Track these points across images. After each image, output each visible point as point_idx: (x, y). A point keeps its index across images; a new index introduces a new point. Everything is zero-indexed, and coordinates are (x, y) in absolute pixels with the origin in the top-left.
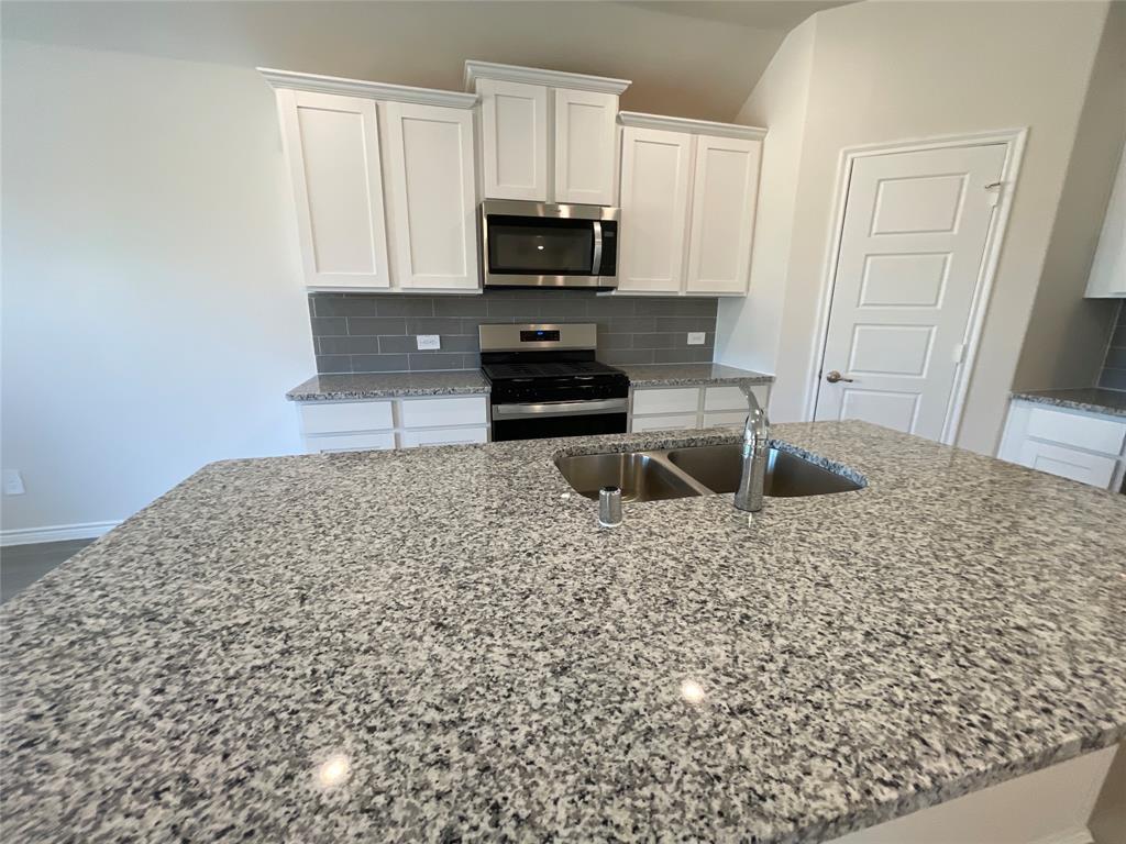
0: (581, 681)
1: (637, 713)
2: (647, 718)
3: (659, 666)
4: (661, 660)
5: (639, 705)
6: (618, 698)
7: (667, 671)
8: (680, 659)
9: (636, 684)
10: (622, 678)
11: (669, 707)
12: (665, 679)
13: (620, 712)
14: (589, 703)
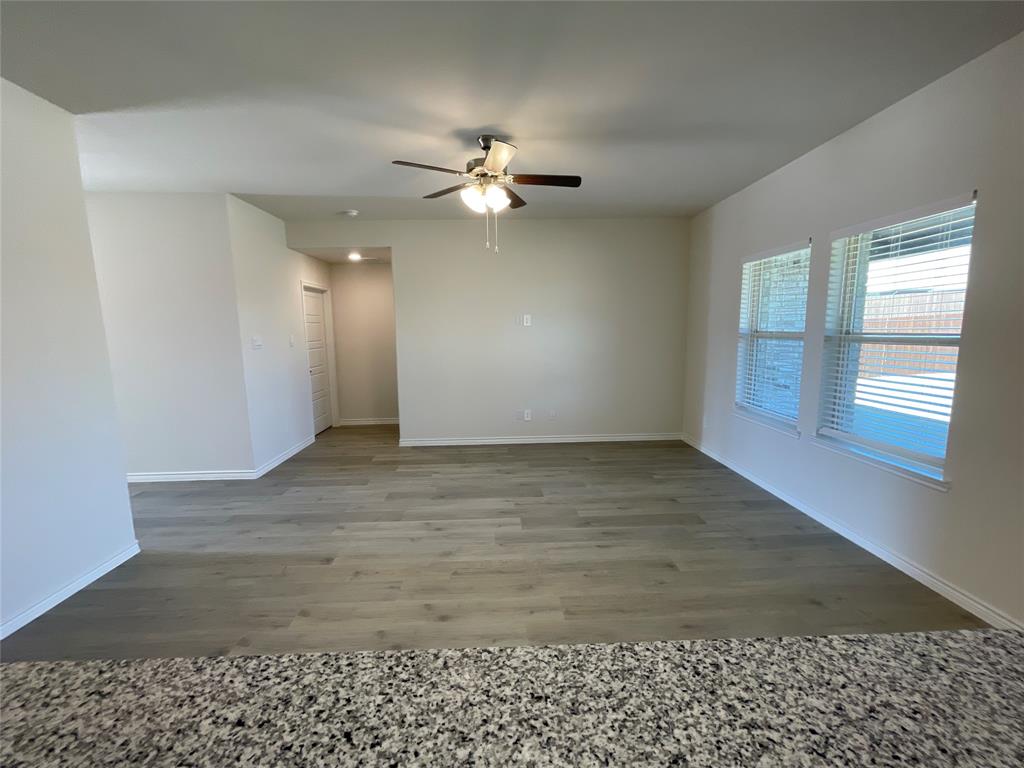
0: (658, 745)
1: (614, 710)
2: (608, 705)
3: (588, 748)
4: (585, 754)
5: (612, 716)
6: (628, 724)
7: (582, 741)
8: (566, 752)
9: (611, 734)
10: (622, 742)
11: (590, 709)
12: (586, 733)
13: (626, 713)
14: (650, 724)
